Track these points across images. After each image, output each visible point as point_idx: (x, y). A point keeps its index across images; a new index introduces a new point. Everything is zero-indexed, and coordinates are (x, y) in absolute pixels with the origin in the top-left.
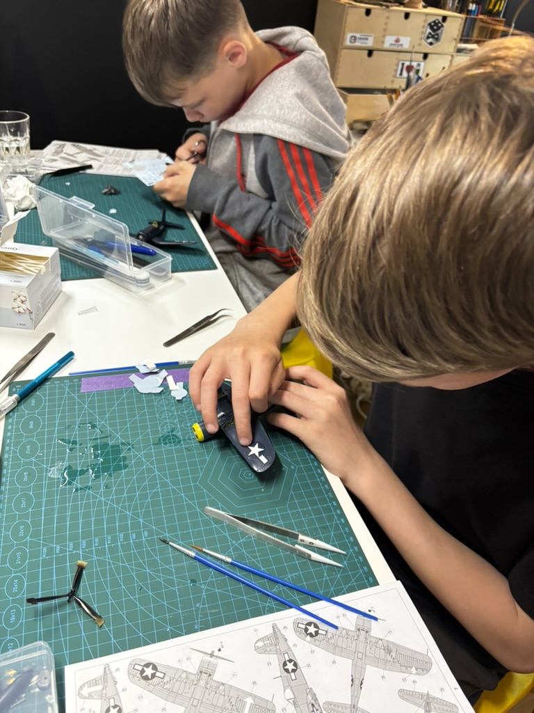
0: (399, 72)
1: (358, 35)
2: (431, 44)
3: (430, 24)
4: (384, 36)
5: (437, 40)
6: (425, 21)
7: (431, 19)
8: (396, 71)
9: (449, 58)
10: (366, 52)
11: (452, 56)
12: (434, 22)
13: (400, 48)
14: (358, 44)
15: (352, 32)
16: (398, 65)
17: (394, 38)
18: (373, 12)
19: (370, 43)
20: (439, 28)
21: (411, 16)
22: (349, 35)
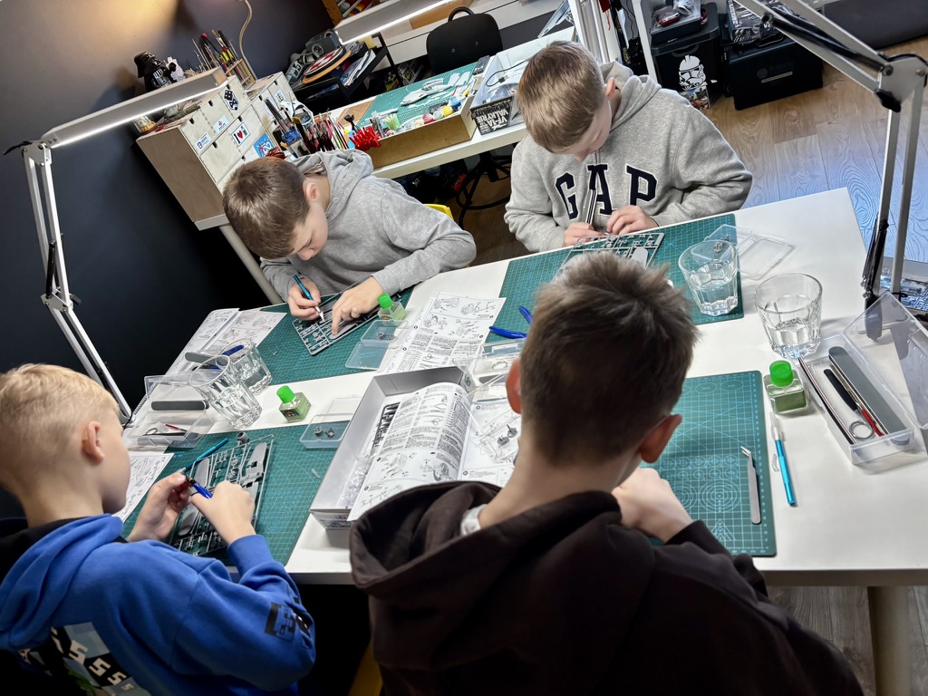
0: (237, 142)
1: (200, 140)
4: (212, 128)
6: (221, 98)
9: (251, 108)
10: (213, 146)
11: (252, 105)
13: (225, 127)
14: (204, 146)
15: (195, 141)
16: (233, 138)
17: (218, 123)
18: (194, 119)
19: (210, 140)
21: (213, 101)
22: (196, 145)
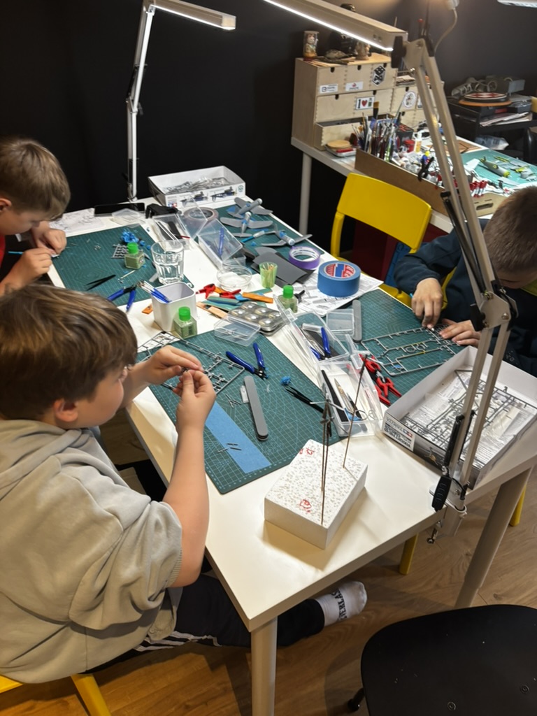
0: (357, 106)
1: (327, 86)
2: (378, 83)
3: (375, 71)
4: (345, 84)
5: (381, 80)
6: (372, 69)
7: (376, 67)
8: (356, 105)
9: (392, 91)
10: (334, 96)
11: (393, 89)
12: (378, 68)
13: (357, 90)
14: (328, 92)
15: (323, 85)
16: (356, 101)
17: (353, 84)
18: (336, 69)
19: (336, 90)
20: (382, 72)
21: (362, 67)
22: (321, 87)
